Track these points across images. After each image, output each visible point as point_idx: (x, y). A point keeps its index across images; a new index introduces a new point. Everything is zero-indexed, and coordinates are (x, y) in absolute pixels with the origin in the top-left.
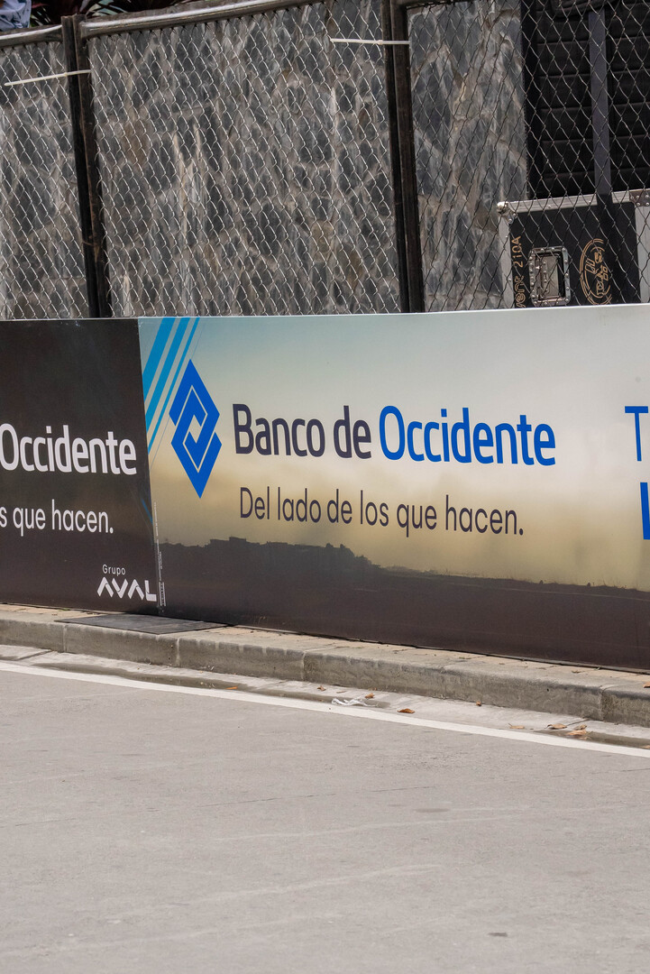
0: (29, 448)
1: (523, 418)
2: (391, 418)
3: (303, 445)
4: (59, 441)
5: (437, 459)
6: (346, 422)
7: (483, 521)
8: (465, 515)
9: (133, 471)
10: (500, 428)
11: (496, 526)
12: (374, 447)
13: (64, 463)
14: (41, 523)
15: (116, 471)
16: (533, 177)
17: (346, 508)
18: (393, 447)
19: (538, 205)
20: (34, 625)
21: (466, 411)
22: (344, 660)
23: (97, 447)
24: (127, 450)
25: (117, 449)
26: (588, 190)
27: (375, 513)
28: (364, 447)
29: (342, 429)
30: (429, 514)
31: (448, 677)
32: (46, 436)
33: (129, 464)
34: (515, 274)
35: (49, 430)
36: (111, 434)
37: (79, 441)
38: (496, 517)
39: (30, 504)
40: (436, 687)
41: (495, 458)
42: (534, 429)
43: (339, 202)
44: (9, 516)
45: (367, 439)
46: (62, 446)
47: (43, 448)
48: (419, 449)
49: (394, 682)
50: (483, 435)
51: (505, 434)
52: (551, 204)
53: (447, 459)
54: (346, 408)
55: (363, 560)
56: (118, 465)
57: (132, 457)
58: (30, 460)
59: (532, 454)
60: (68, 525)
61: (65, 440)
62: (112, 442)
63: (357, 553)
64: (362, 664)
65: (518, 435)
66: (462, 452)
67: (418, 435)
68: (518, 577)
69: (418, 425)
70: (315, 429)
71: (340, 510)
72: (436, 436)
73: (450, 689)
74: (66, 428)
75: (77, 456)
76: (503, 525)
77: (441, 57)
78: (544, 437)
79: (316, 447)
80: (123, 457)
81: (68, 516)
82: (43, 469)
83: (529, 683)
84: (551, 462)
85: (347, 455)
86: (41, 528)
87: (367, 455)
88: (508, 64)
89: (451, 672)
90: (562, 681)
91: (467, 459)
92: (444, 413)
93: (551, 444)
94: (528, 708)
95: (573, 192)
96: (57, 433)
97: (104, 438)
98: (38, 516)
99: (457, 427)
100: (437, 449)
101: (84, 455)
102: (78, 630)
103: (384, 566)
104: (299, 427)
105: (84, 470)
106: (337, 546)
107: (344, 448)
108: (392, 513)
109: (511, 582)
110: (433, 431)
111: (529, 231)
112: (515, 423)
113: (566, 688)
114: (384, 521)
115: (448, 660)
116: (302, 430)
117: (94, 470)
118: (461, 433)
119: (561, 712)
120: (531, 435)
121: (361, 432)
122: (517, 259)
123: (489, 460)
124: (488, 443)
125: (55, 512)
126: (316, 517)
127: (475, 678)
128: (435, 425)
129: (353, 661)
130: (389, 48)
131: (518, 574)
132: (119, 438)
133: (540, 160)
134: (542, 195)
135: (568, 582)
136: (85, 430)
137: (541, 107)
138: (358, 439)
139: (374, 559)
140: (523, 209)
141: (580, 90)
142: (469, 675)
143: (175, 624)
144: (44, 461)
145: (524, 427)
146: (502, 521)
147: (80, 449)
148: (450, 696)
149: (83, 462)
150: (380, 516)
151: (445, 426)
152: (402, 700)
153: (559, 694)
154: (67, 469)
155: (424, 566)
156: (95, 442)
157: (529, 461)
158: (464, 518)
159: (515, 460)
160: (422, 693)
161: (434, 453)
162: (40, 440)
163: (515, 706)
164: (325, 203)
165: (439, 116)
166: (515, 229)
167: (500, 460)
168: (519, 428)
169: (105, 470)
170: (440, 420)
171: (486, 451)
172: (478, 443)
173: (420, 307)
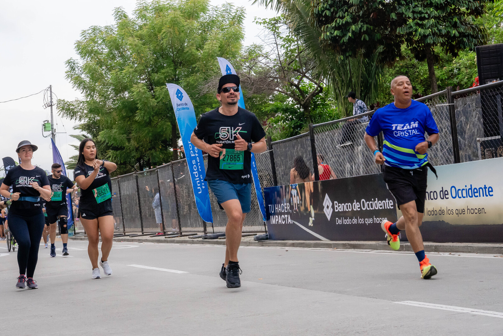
0: (368, 204)
1: (485, 186)
2: (453, 189)
3: (432, 197)
4: (375, 202)
5: (465, 197)
6: (442, 191)
7: (476, 211)
8: (472, 210)
9: (392, 207)
10: (479, 189)
11: (480, 212)
12: (449, 196)
13: (376, 207)
14: (371, 222)
15: (389, 208)
16: (485, 131)
17: (443, 211)
18: (454, 196)
19: (486, 139)
20: (370, 244)
21: (471, 185)
22: (444, 246)
23: (384, 203)
24: (391, 203)
25: (388, 203)
26: (499, 135)
27: (450, 212)
28: (447, 196)
29: (442, 192)
30: (463, 211)
31: (469, 248)
32: (372, 201)
33: (392, 206)
34: (482, 155)
35: (373, 200)
36: (387, 199)
37: (380, 202)
38: (479, 210)
39: (369, 217)
40: (466, 250)
41: (479, 196)
42: (488, 188)
43: (440, 154)
44: (364, 221)
45: (448, 194)
46: (376, 203)
47: (371, 204)
48: (460, 195)
49: (456, 250)
50: (475, 191)
51: (481, 190)
52: (490, 138)
53: (467, 197)
54: (442, 188)
55: (448, 223)
56: (389, 206)
57: (392, 204)
58: (369, 207)
59: (487, 194)
60: (378, 221)
61: (376, 202)
62: (387, 201)
63: (446, 221)
64: (448, 247)
65: (484, 190)
66: (471, 195)
67: (460, 192)
68: (485, 224)
69: (460, 190)
70: (435, 193)
71: (442, 212)
72: (464, 192)
73: (470, 250)
74: (377, 199)
75: (379, 205)
76: (481, 212)
77: (463, 119)
78: (490, 189)
79: (436, 198)
80: (390, 204)
81: (378, 219)
82: (372, 209)
83: (489, 247)
84: (492, 195)
85: (443, 198)
86: (372, 223)
87: (448, 198)
88: (479, 119)
89: (470, 246)
90: (496, 246)
91: (472, 197)
92: (466, 186)
93: (492, 191)
94: (489, 253)
95: (495, 135)
96: (375, 200)
97: (385, 200)
98: (371, 220)
99: (469, 189)
100: (465, 195)
101: (381, 205)
102: (381, 245)
103: (453, 224)
104: (431, 193)
105: (381, 208)
106: (441, 220)
107: (442, 197)
108: (454, 211)
109: (484, 225)
110: (463, 191)
111: (484, 145)
112: (483, 187)
113: (498, 247)
114: (452, 213)
115: (469, 244)
116: (432, 194)
117: (383, 208)
118: (470, 191)
119: (497, 253)
120: (487, 190)
121: (446, 193)
122: (483, 152)
123: (477, 196)
124: (477, 192)
125: (375, 219)
126: (436, 214)
127: (475, 247)
128: (464, 189)
129: (446, 246)
130: (450, 105)
131: (485, 223)
132: (389, 200)
133: (486, 127)
134: (488, 136)
135: (497, 224)
136: (381, 199)
137: (486, 116)
138: (445, 195)
139: (450, 223)
140: (483, 140)
141: (495, 111)
142: (474, 247)
143: (404, 242)
144: (372, 207)
145: (485, 188)
146: (481, 211)
147: (380, 203)
148: (470, 252)
149: (381, 206)
150: (451, 212)
151: (466, 189)
152: (459, 253)
153: (496, 249)
154: (377, 208)
155: (462, 223)
156: (383, 201)
157: (487, 196)
158: (472, 211)
159: (483, 196)
160: (463, 252)
161: (464, 196)
162: (371, 202)
163: (485, 253)
164: (436, 154)
165: (463, 132)
166: (481, 144)
167: (480, 196)
168: (484, 188)
169: (386, 208)
170: (465, 188)
171: (476, 194)
172: (474, 193)
173: (459, 162)
